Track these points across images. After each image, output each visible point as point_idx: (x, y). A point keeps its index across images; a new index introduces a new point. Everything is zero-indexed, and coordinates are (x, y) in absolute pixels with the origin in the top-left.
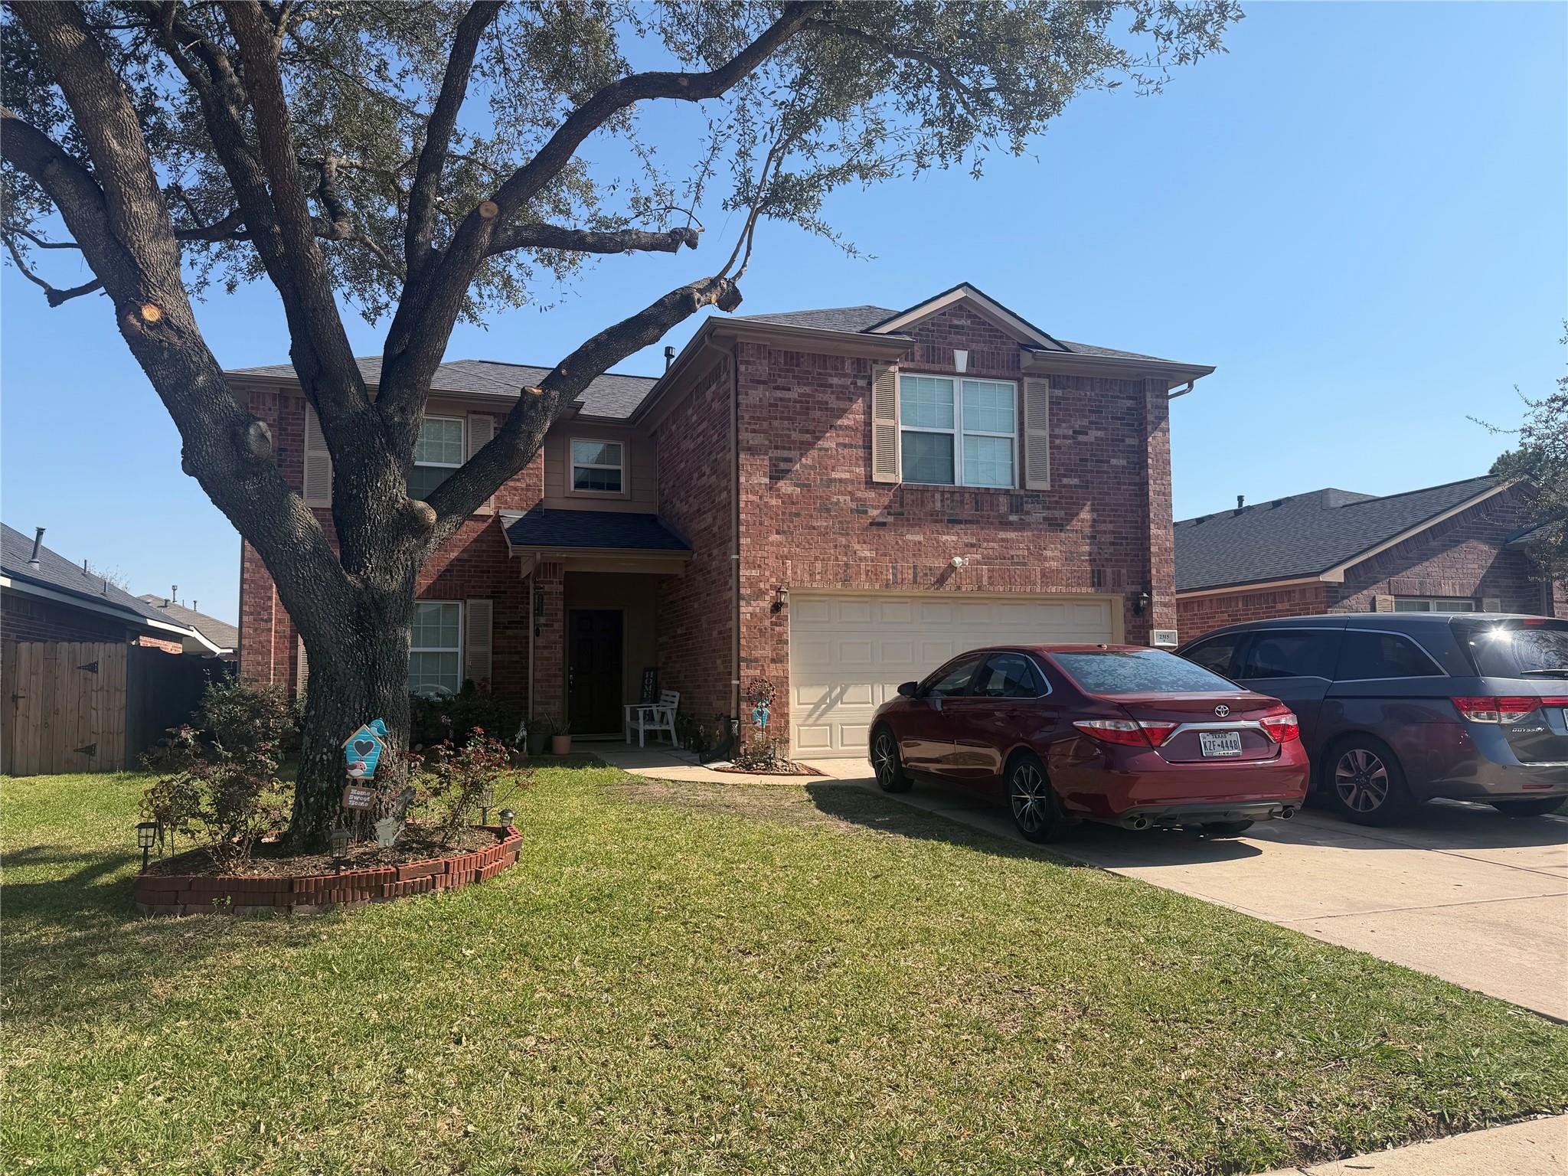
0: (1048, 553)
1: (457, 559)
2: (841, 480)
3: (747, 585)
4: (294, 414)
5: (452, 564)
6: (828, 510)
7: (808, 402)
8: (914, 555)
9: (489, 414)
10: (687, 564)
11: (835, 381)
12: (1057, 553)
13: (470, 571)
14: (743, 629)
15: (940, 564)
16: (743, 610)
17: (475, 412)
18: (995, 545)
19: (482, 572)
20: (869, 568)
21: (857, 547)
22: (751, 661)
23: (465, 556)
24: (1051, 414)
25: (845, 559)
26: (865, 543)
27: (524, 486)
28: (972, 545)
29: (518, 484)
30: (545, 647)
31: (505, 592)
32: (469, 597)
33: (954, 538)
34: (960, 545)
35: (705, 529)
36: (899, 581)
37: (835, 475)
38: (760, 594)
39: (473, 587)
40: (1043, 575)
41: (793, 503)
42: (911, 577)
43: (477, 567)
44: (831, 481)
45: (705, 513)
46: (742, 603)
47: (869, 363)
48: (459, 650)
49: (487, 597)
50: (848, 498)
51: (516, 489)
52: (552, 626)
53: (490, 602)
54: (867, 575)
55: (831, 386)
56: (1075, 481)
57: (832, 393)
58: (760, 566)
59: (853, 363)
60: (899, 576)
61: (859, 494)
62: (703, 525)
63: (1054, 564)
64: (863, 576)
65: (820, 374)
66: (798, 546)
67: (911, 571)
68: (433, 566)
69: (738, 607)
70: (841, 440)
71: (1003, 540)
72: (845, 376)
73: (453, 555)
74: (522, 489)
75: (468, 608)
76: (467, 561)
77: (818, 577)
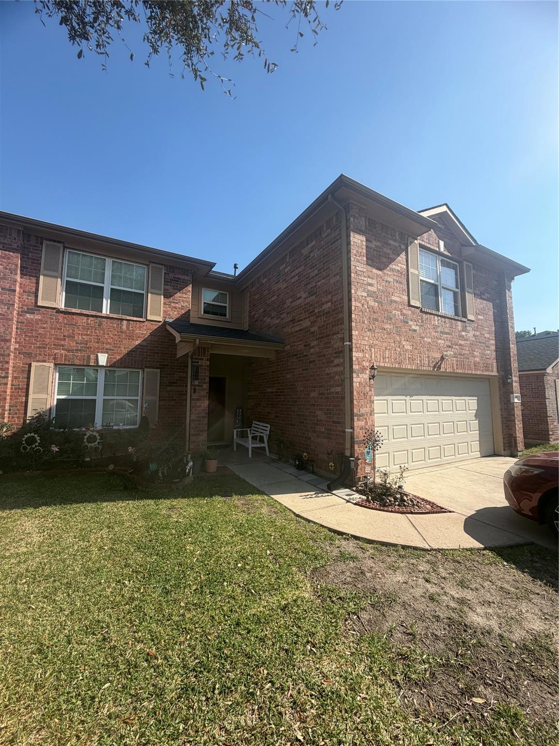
0: (475, 353)
1: (139, 345)
2: (395, 302)
3: (356, 363)
4: (35, 246)
5: (137, 347)
6: (391, 319)
7: (380, 252)
8: (428, 350)
9: (162, 265)
10: (278, 352)
11: (391, 242)
12: (478, 354)
13: (147, 352)
14: (355, 393)
15: (438, 356)
16: (355, 380)
17: (153, 263)
18: (457, 347)
19: (154, 353)
20: (410, 356)
21: (404, 343)
22: (360, 416)
23: (145, 344)
24: (474, 282)
25: (399, 350)
26: (407, 341)
27: (180, 306)
28: (450, 347)
29: (177, 305)
30: (197, 400)
31: (167, 365)
32: (146, 367)
33: (443, 342)
34: (445, 346)
35: (301, 330)
36: (423, 365)
37: (394, 298)
38: (363, 369)
39: (149, 361)
40: (475, 365)
41: (374, 313)
42: (427, 362)
43: (152, 350)
44: (392, 301)
45: (299, 321)
46: (354, 375)
47: (407, 236)
48: (139, 398)
49: (157, 368)
50: (399, 313)
51: (175, 308)
52: (202, 386)
53: (158, 371)
54: (409, 360)
55: (390, 245)
56: (482, 317)
57: (391, 249)
58: (363, 350)
59: (399, 235)
60: (423, 362)
61: (404, 311)
62: (298, 328)
63: (477, 359)
64: (407, 361)
65: (385, 236)
66: (377, 340)
67: (427, 359)
68: (125, 348)
69: (351, 378)
70: (395, 277)
71: (460, 345)
72: (395, 241)
73: (137, 343)
74: (179, 308)
75: (145, 373)
76: (145, 346)
77: (387, 360)
